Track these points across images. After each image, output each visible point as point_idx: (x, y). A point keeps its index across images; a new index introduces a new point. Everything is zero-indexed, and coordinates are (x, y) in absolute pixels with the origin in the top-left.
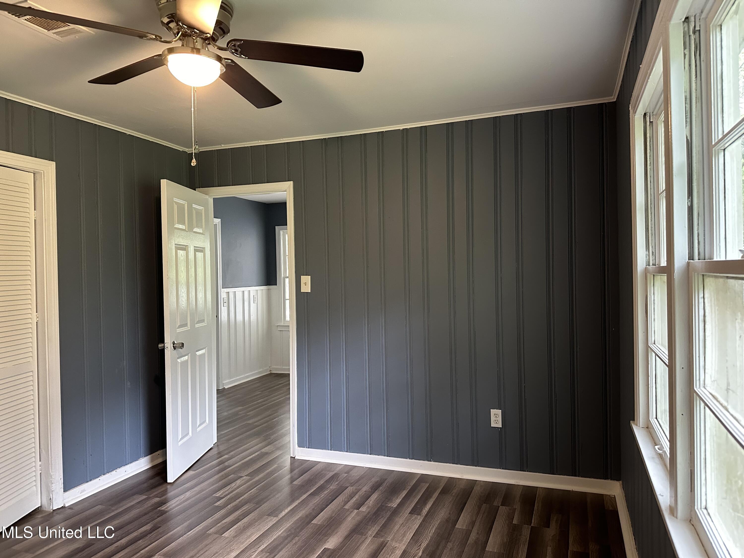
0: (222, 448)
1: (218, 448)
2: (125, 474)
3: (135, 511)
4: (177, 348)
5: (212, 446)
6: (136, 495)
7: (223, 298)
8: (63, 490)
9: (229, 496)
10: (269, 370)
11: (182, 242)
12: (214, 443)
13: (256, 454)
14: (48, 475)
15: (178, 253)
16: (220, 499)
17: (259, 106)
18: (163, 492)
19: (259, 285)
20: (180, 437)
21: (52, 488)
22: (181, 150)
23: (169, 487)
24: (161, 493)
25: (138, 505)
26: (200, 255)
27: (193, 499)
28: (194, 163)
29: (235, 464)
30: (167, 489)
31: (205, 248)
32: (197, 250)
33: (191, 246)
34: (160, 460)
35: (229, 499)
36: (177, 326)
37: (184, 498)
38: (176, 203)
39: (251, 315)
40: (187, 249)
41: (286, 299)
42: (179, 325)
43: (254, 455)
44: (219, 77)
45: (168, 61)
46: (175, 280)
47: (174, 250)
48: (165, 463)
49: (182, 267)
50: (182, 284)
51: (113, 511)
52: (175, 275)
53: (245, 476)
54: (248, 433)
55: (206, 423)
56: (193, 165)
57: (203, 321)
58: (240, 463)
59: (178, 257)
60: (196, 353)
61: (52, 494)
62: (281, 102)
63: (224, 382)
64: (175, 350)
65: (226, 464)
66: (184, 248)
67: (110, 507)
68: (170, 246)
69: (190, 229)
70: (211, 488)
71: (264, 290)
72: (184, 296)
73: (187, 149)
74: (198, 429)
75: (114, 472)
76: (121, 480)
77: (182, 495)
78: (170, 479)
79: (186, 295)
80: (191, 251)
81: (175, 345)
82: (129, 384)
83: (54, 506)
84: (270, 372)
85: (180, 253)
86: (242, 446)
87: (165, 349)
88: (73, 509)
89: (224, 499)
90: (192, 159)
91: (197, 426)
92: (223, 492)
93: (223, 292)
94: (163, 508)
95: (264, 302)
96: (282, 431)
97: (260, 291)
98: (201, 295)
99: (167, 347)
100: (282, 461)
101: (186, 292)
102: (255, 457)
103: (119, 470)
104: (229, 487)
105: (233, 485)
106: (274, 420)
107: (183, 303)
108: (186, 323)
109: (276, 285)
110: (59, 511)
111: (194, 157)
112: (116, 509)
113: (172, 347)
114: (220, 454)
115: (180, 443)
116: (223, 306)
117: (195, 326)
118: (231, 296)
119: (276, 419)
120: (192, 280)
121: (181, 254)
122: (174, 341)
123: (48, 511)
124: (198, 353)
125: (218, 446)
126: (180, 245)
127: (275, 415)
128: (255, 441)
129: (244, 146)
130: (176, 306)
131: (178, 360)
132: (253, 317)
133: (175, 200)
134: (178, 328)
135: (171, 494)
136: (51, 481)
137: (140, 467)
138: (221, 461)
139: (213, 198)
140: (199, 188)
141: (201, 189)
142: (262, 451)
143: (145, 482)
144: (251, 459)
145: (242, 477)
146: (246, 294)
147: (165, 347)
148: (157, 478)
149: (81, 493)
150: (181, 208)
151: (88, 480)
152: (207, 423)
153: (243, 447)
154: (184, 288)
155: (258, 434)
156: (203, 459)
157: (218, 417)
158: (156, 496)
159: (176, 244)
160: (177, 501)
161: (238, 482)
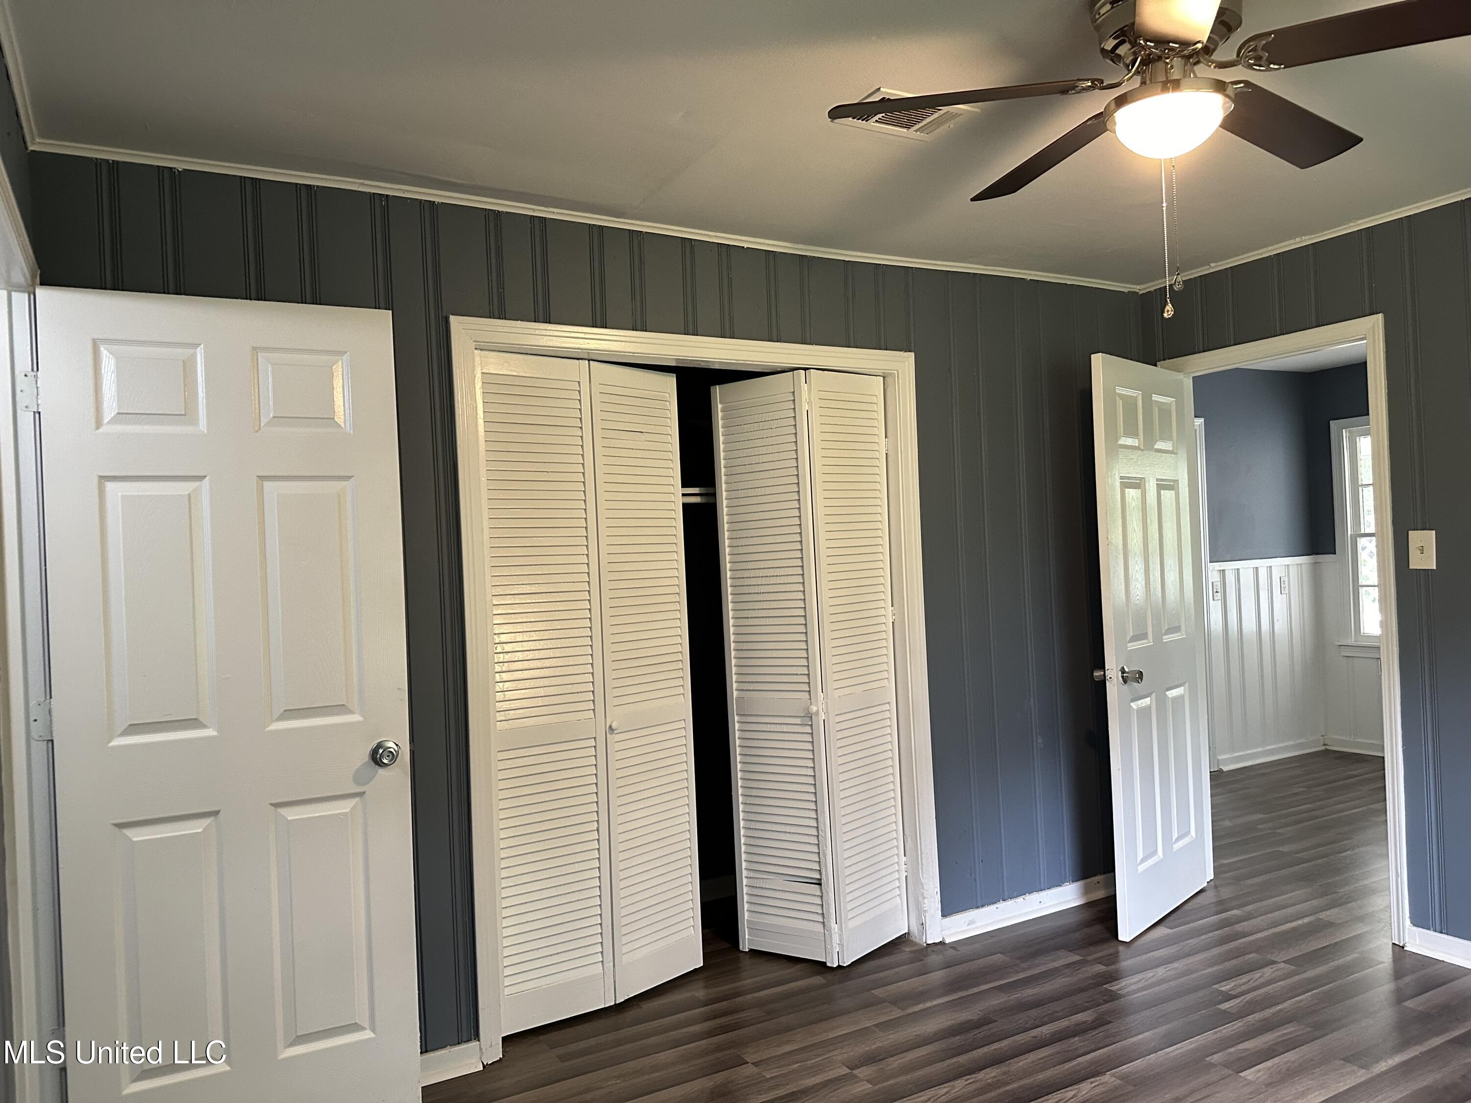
0: (1226, 893)
1: (1218, 891)
2: (1039, 907)
3: (1063, 980)
4: (1128, 681)
5: (1205, 884)
6: (1062, 950)
7: (1212, 583)
8: (940, 914)
9: (1248, 997)
10: (1322, 743)
11: (1134, 473)
12: (1209, 880)
13: (1306, 920)
14: (919, 884)
15: (1127, 495)
16: (1228, 997)
17: (1303, 163)
18: (1111, 957)
19: (1295, 555)
20: (1140, 855)
21: (925, 905)
22: (1126, 291)
23: (1121, 948)
24: (1107, 958)
25: (1068, 970)
26: (1167, 495)
27: (1172, 983)
28: (1169, 311)
29: (1257, 933)
30: (1118, 952)
31: (1178, 480)
32: (1162, 486)
33: (1151, 479)
34: (1100, 894)
35: (1249, 1003)
36: (1128, 638)
37: (1153, 976)
38: (1120, 395)
39: (1275, 621)
40: (1143, 485)
41: (1360, 583)
42: (1131, 635)
43: (1300, 922)
44: (1221, 126)
45: (1115, 124)
46: (1121, 547)
47: (1119, 490)
48: (1112, 899)
49: (1134, 520)
50: (1135, 554)
51: (1024, 970)
52: (1121, 537)
53: (1284, 962)
54: (1283, 872)
55: (1190, 836)
56: (1167, 317)
57: (1177, 629)
58: (1269, 933)
59: (1127, 502)
60: (1167, 693)
61: (925, 917)
62: (1361, 140)
63: (1220, 758)
64: (1125, 683)
65: (1238, 927)
66: (1137, 484)
67: (1018, 962)
68: (1110, 482)
69: (1148, 445)
70: (1207, 971)
71: (1303, 566)
72: (1140, 579)
73: (1139, 287)
74: (1176, 847)
75: (1020, 900)
76: (1034, 917)
77: (1150, 971)
78: (1125, 935)
79: (1143, 576)
80: (1151, 489)
81: (1125, 675)
82: (1040, 741)
83: (928, 937)
84: (1323, 748)
85: (1129, 494)
86: (1271, 897)
87: (1107, 682)
88: (958, 951)
89: (1237, 1001)
90: (1166, 304)
91: (1174, 839)
92: (1235, 986)
93: (1212, 571)
94: (1115, 987)
95: (1305, 591)
96: (1366, 882)
97: (1296, 567)
98: (1172, 577)
99: (1110, 678)
100: (1370, 949)
101: (1143, 571)
102: (1302, 926)
103: (1028, 897)
104: (1245, 978)
105: (1257, 975)
106: (1344, 854)
107: (1138, 593)
108: (1145, 632)
109: (1335, 554)
110: (936, 948)
111: (1168, 300)
112: (1029, 968)
113: (1121, 679)
114: (1222, 906)
115: (1141, 868)
116: (1214, 600)
117: (1162, 640)
118: (1230, 578)
119: (1348, 852)
120: (1154, 545)
121: (1131, 497)
122: (1123, 667)
123: (919, 944)
124: (1172, 693)
125: (1216, 887)
126: (1129, 478)
127: (1343, 843)
128: (1299, 892)
129: (1260, 257)
130: (1124, 598)
131: (1132, 704)
132: (1281, 626)
133: (1120, 390)
134: (1129, 642)
135: (1126, 963)
136: (923, 894)
137: (1064, 900)
138: (1225, 919)
139: (1193, 377)
140: (1164, 360)
141: (1168, 361)
142: (1321, 917)
143: (1075, 931)
144: (1294, 929)
145: (1274, 962)
146: (1263, 573)
147: (1107, 678)
148: (1098, 928)
149: (969, 925)
150: (1130, 405)
151: (979, 904)
152: (1192, 837)
153: (1273, 900)
154: (1138, 562)
155: (1306, 878)
156: (1186, 907)
157: (1215, 828)
158: (1099, 961)
159: (1121, 478)
160: (1141, 980)
161: (1268, 972)
